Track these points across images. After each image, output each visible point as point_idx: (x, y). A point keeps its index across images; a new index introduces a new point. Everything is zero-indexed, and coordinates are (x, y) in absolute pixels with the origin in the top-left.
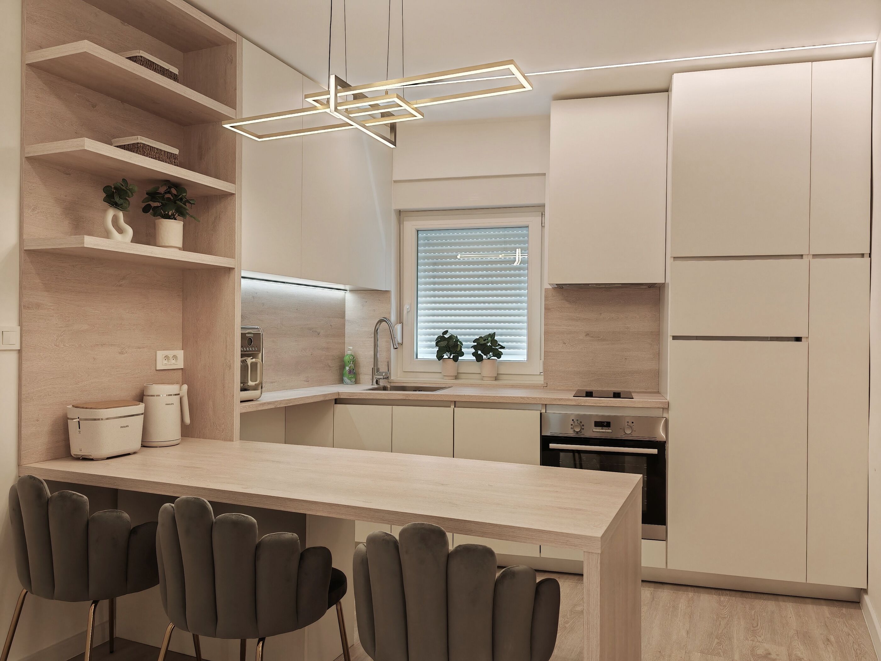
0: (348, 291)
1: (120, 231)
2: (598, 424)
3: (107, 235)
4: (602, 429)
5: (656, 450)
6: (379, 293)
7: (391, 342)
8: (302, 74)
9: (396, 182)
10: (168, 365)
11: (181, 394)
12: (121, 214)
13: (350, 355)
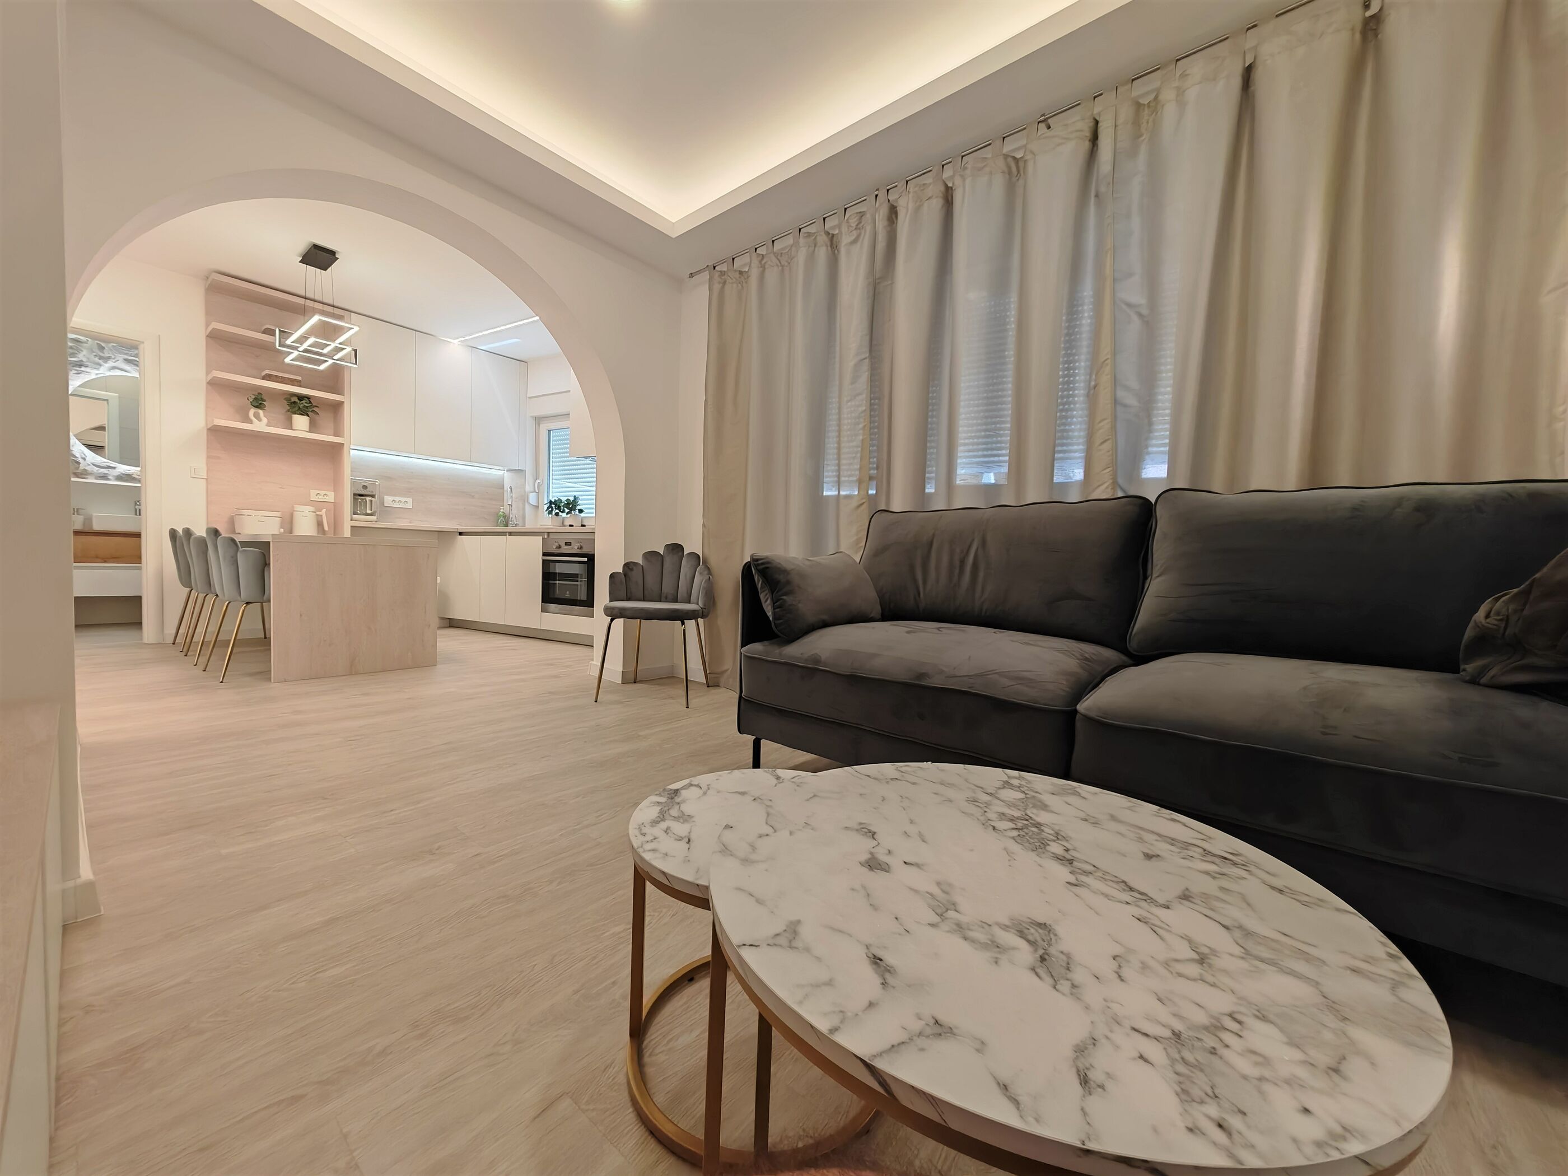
0: (505, 472)
1: (259, 419)
2: (567, 544)
3: (251, 422)
4: (568, 547)
5: (586, 559)
6: (520, 472)
7: (526, 504)
8: (416, 331)
9: (530, 398)
10: (321, 498)
11: (318, 513)
12: (261, 412)
13: (502, 512)
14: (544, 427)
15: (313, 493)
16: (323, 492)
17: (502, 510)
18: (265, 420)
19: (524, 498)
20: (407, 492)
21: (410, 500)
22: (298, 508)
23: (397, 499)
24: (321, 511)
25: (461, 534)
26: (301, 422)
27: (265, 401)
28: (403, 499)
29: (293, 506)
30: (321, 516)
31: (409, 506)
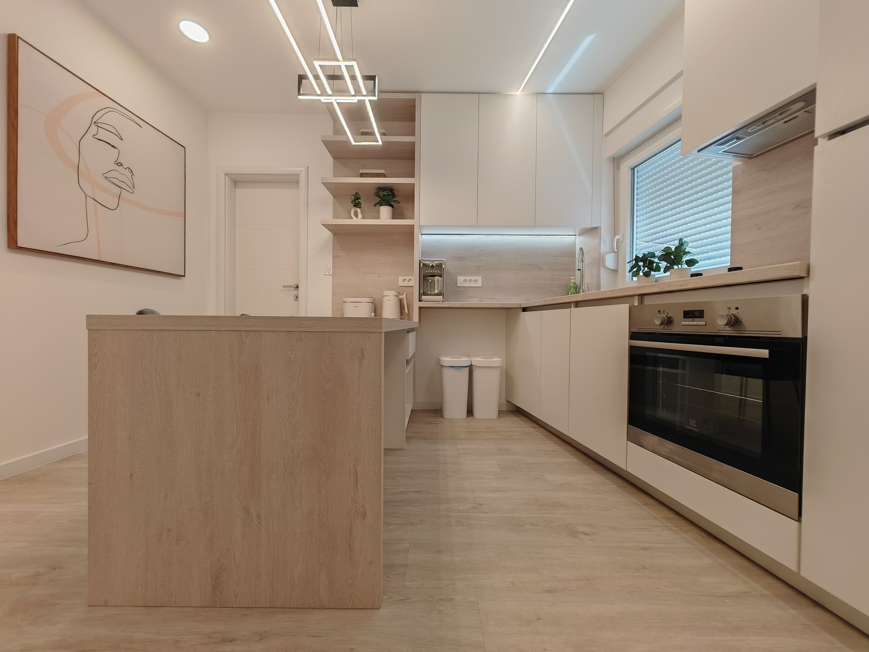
1: (357, 216)
2: (688, 314)
4: (693, 322)
5: (767, 351)
6: (592, 231)
7: (602, 268)
8: (479, 93)
9: (607, 135)
10: (406, 283)
11: (401, 297)
12: (359, 210)
13: (572, 283)
14: (625, 167)
15: (401, 279)
16: (407, 278)
17: (572, 281)
18: (360, 216)
19: (600, 261)
20: (477, 270)
21: (479, 278)
22: (386, 293)
23: (468, 278)
24: (403, 295)
25: (524, 310)
26: (385, 211)
27: (360, 198)
28: (473, 278)
29: (383, 292)
30: (403, 299)
31: (479, 284)
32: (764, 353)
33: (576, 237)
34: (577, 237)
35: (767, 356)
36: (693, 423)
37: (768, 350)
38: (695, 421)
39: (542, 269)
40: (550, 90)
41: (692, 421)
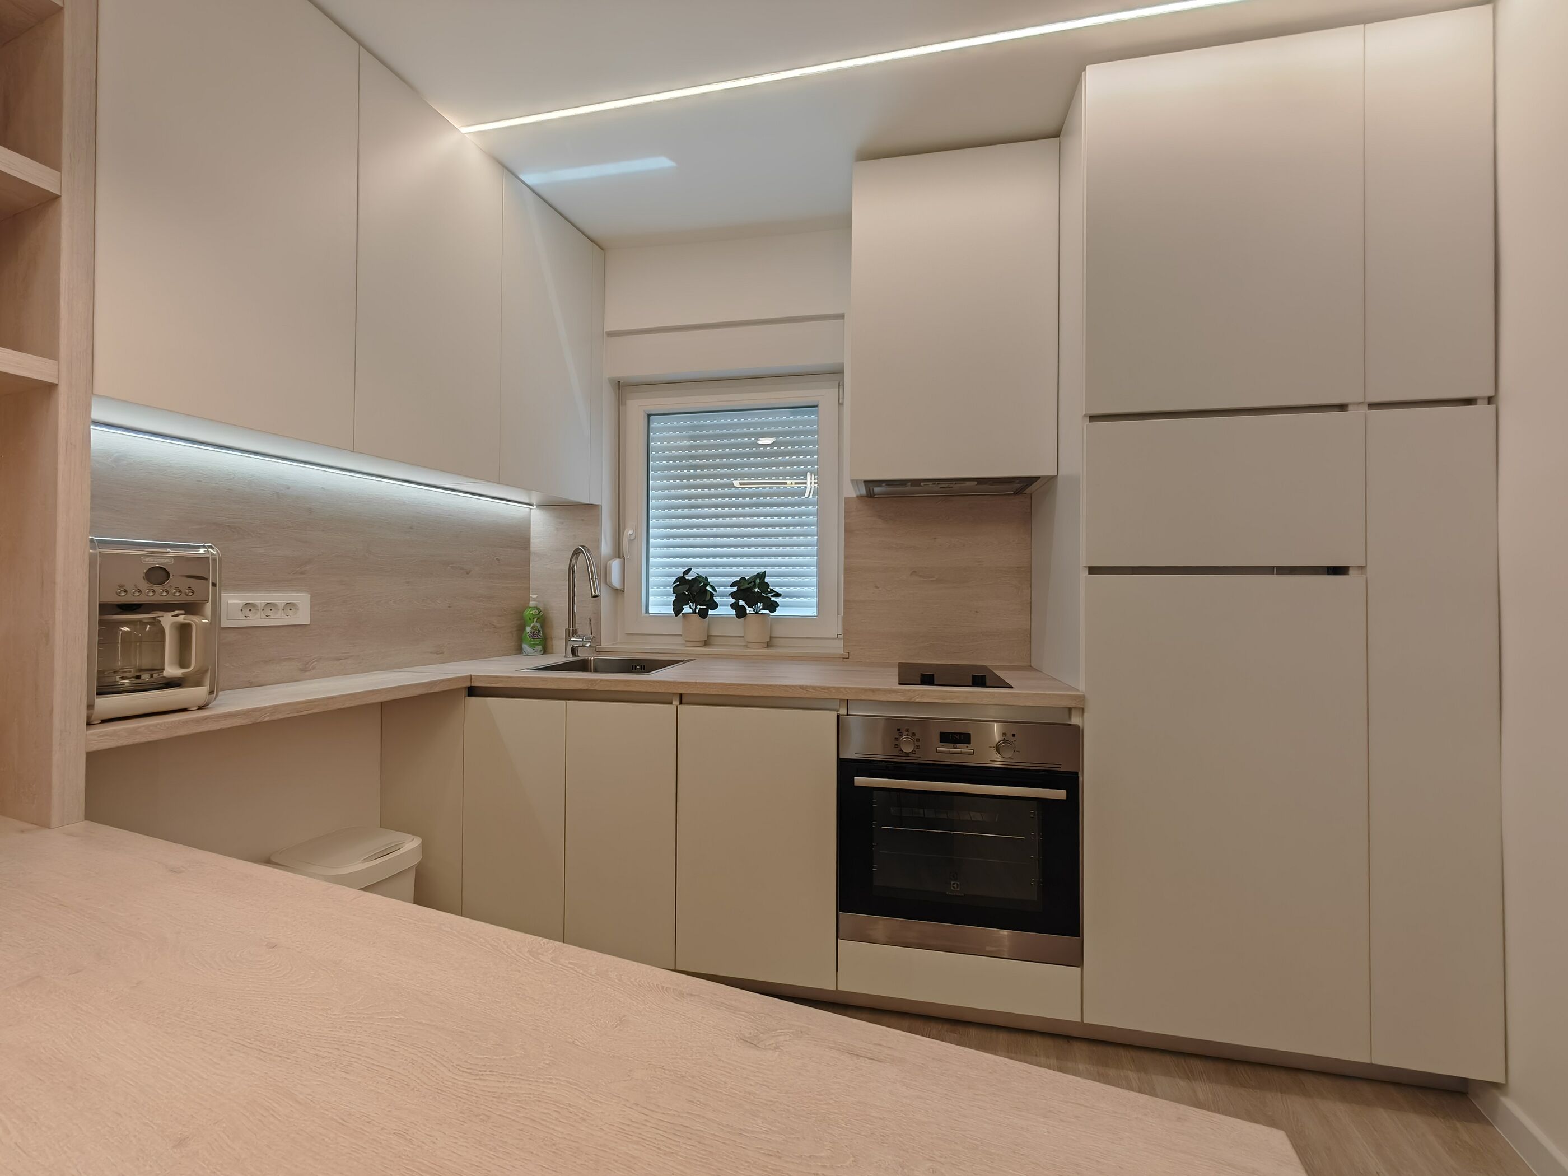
2: (946, 738)
4: (955, 748)
5: (1062, 792)
6: (581, 509)
9: (610, 334)
13: (533, 608)
14: (637, 407)
17: (532, 604)
19: (600, 572)
20: (293, 572)
21: (302, 599)
23: (260, 598)
25: (472, 691)
28: (280, 598)
31: (302, 617)
32: (1061, 794)
33: (531, 509)
34: (535, 507)
35: (1064, 797)
36: (955, 886)
37: (1065, 791)
38: (959, 883)
39: (470, 572)
40: (532, 178)
41: (953, 884)
